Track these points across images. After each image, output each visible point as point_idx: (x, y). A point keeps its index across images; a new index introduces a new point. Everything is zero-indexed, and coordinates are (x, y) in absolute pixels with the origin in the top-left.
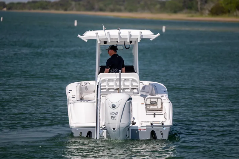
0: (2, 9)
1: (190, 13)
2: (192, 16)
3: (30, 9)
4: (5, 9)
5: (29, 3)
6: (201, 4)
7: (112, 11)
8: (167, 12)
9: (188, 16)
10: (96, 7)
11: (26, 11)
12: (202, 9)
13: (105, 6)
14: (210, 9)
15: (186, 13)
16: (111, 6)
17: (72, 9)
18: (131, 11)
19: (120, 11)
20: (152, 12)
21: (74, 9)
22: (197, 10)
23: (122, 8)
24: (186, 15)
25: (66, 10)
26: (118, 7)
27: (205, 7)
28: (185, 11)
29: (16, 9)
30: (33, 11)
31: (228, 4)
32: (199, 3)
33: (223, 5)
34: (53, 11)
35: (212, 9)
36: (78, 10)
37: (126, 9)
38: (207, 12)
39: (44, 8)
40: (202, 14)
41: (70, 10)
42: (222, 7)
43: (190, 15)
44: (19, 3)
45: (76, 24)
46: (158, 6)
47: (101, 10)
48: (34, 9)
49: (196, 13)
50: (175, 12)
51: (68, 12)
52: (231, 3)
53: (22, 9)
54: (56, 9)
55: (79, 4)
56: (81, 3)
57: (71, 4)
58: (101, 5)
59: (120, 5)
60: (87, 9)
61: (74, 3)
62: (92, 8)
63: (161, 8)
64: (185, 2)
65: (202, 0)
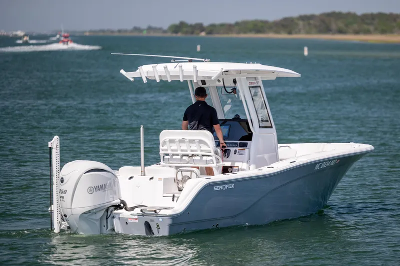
0: (198, 34)
3: (239, 33)
4: (203, 34)
5: (237, 24)
7: (357, 32)
10: (334, 27)
11: (234, 36)
13: (347, 25)
16: (355, 26)
17: (299, 32)
18: (383, 32)
19: (368, 32)
21: (302, 31)
23: (371, 28)
25: (290, 33)
26: (366, 27)
29: (218, 33)
30: (242, 36)
34: (272, 35)
36: (308, 33)
37: (376, 29)
39: (259, 31)
41: (296, 33)
44: (222, 25)
45: (306, 53)
47: (341, 32)
48: (245, 32)
51: (294, 36)
53: (227, 33)
54: (277, 32)
55: (309, 24)
56: (312, 22)
57: (297, 24)
58: (341, 25)
59: (367, 24)
60: (321, 32)
61: (301, 23)
62: (328, 30)
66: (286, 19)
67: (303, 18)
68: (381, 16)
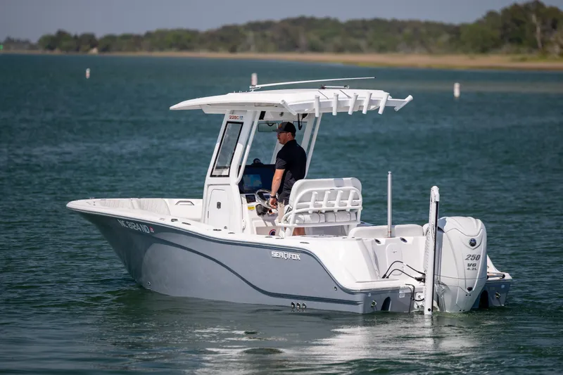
0: (87, 50)
1: (518, 52)
2: (523, 60)
3: (151, 50)
4: (95, 51)
5: (149, 35)
6: (543, 31)
7: (340, 50)
8: (466, 52)
9: (514, 60)
10: (303, 41)
11: (143, 54)
12: (544, 43)
13: (323, 39)
15: (508, 53)
16: (337, 40)
17: (247, 49)
18: (382, 49)
19: (356, 49)
20: (430, 52)
21: (253, 47)
22: (534, 46)
23: (362, 43)
24: (508, 58)
25: (233, 50)
26: (353, 41)
27: (552, 39)
28: (507, 47)
29: (120, 50)
30: (157, 54)
32: (539, 30)
34: (204, 54)
36: (262, 50)
37: (370, 45)
38: (557, 49)
39: (183, 48)
40: (545, 54)
41: (243, 50)
43: (519, 57)
44: (126, 37)
45: (254, 82)
46: (445, 38)
47: (314, 49)
48: (161, 49)
49: (530, 52)
50: (484, 50)
51: (239, 55)
53: (134, 50)
54: (212, 49)
55: (264, 36)
56: (268, 33)
57: (245, 37)
58: (314, 37)
59: (357, 37)
60: (282, 48)
61: (251, 34)
62: (293, 46)
63: (451, 41)
64: (505, 27)
65: (544, 23)
66: (226, 28)
67: (255, 27)
68: (377, 23)
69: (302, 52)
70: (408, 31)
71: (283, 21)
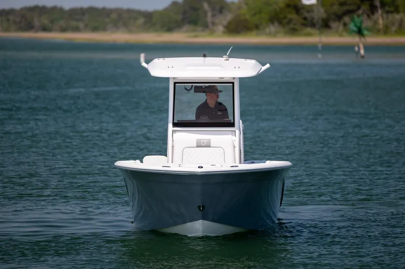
1: (193, 31)
2: (196, 36)
6: (213, 16)
7: (64, 30)
8: (156, 31)
9: (189, 37)
10: (37, 23)
12: (213, 24)
13: (52, 22)
14: (225, 23)
15: (187, 31)
16: (62, 23)
18: (95, 29)
19: (76, 29)
20: (131, 31)
22: (206, 26)
23: (81, 25)
26: (74, 23)
28: (186, 27)
31: (254, 14)
32: (209, 14)
33: (248, 17)
35: (230, 23)
37: (86, 26)
38: (221, 28)
40: (212, 33)
42: (246, 20)
43: (193, 34)
46: (141, 21)
47: (45, 29)
49: (203, 31)
50: (170, 30)
52: (260, 12)
55: (8, 20)
56: (11, 17)
58: (45, 21)
59: (78, 20)
60: (21, 29)
62: (30, 27)
63: (145, 23)
64: (185, 13)
65: (213, 9)
68: (92, 11)
69: (37, 31)
70: (114, 16)
71: (22, 9)
